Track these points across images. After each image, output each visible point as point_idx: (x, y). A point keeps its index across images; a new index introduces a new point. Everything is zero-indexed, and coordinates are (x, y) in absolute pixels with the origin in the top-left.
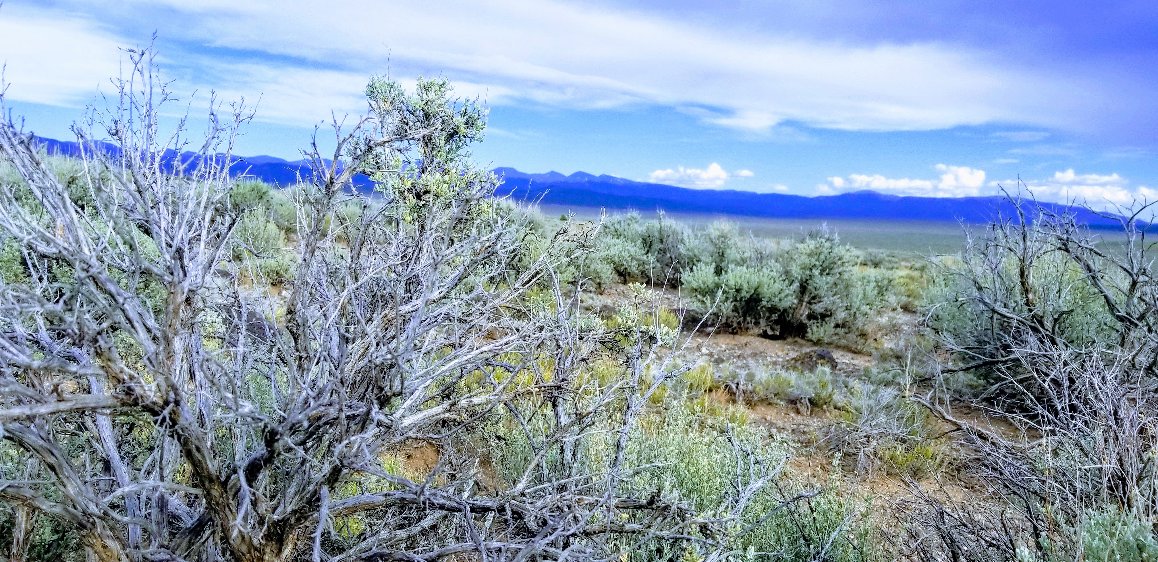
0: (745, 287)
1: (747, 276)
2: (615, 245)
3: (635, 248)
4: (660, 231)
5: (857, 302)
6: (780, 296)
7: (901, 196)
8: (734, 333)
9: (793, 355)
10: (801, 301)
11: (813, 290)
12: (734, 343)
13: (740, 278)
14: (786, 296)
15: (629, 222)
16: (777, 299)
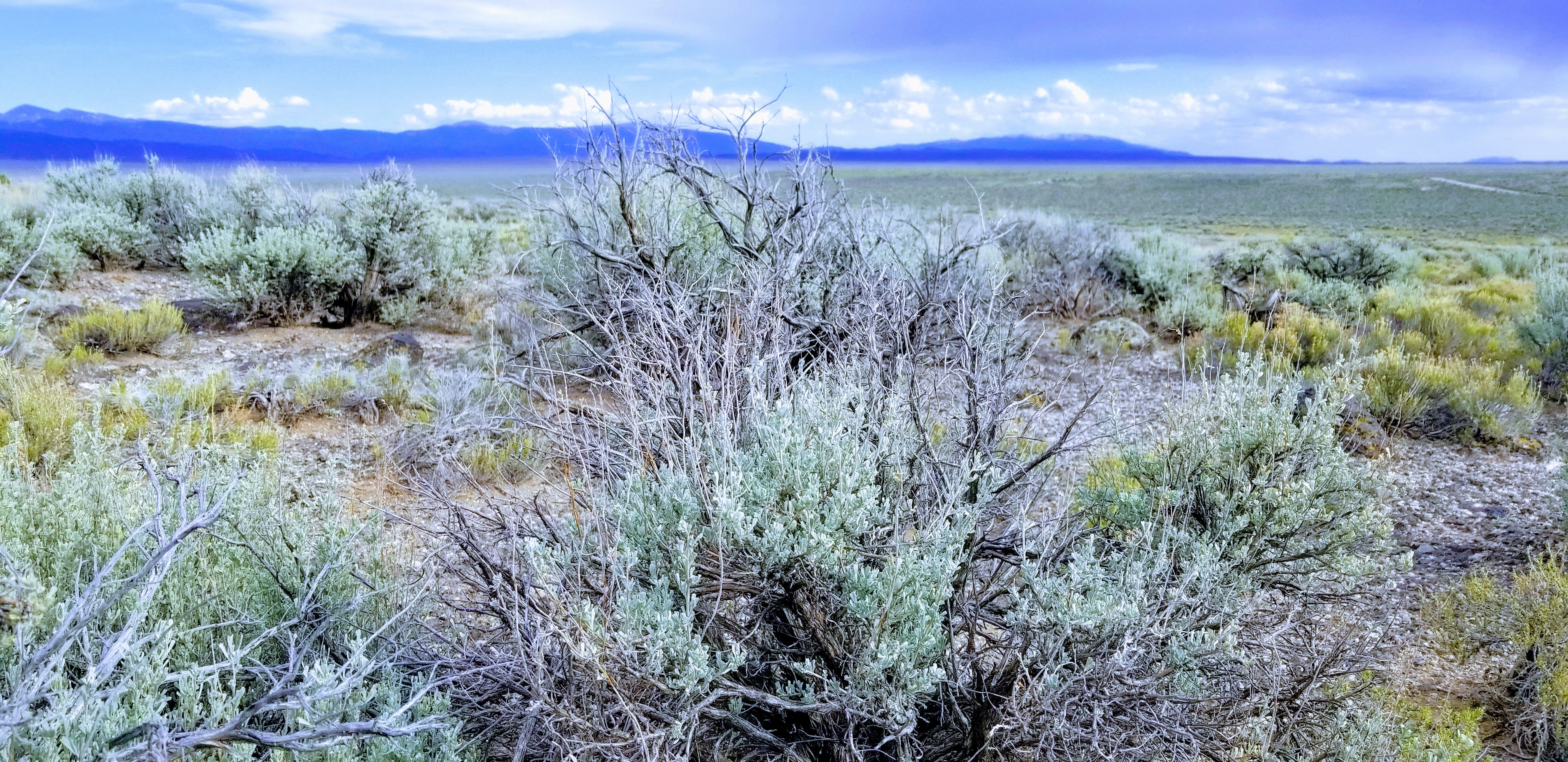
0: (283, 257)
1: (285, 240)
2: (77, 212)
3: (113, 215)
4: (153, 186)
5: (447, 266)
6: (335, 266)
7: (514, 126)
8: (273, 325)
9: (362, 345)
10: (369, 270)
11: (384, 253)
12: (275, 339)
13: (275, 244)
14: (346, 265)
15: (101, 175)
16: (332, 271)
